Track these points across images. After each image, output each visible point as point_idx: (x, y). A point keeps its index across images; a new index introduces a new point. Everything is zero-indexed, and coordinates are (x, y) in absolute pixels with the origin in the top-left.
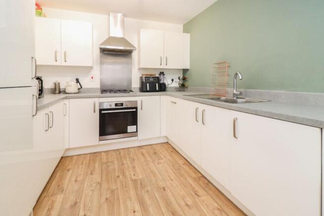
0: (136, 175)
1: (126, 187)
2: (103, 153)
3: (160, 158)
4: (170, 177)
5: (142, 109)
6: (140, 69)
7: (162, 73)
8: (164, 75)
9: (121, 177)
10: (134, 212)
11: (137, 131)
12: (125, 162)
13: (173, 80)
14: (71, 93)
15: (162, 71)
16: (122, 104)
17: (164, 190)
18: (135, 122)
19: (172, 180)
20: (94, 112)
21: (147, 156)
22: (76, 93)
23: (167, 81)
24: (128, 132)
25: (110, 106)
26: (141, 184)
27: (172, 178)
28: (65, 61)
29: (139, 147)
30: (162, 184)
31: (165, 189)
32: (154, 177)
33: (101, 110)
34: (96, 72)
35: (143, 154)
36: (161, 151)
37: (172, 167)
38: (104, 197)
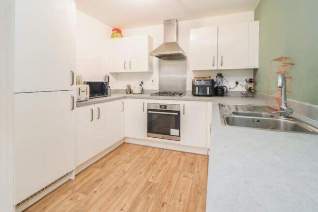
0: (154, 178)
1: (137, 184)
2: (150, 148)
3: (192, 172)
4: (181, 196)
5: (184, 114)
6: (194, 71)
7: (220, 75)
8: (222, 77)
9: (143, 174)
10: (122, 210)
11: (179, 136)
12: (157, 163)
13: (237, 83)
14: (136, 94)
15: (219, 73)
16: (166, 107)
17: (163, 206)
18: (178, 126)
19: (180, 200)
20: (144, 111)
21: (182, 164)
22: (140, 94)
23: (229, 84)
24: (171, 134)
25: (157, 107)
26: (150, 189)
27: (183, 198)
28: (130, 69)
29: (183, 152)
30: (166, 199)
31: (165, 205)
32: (167, 188)
33: (149, 110)
34: (156, 76)
35: (179, 161)
36: (200, 164)
37: (194, 186)
38: (116, 185)
